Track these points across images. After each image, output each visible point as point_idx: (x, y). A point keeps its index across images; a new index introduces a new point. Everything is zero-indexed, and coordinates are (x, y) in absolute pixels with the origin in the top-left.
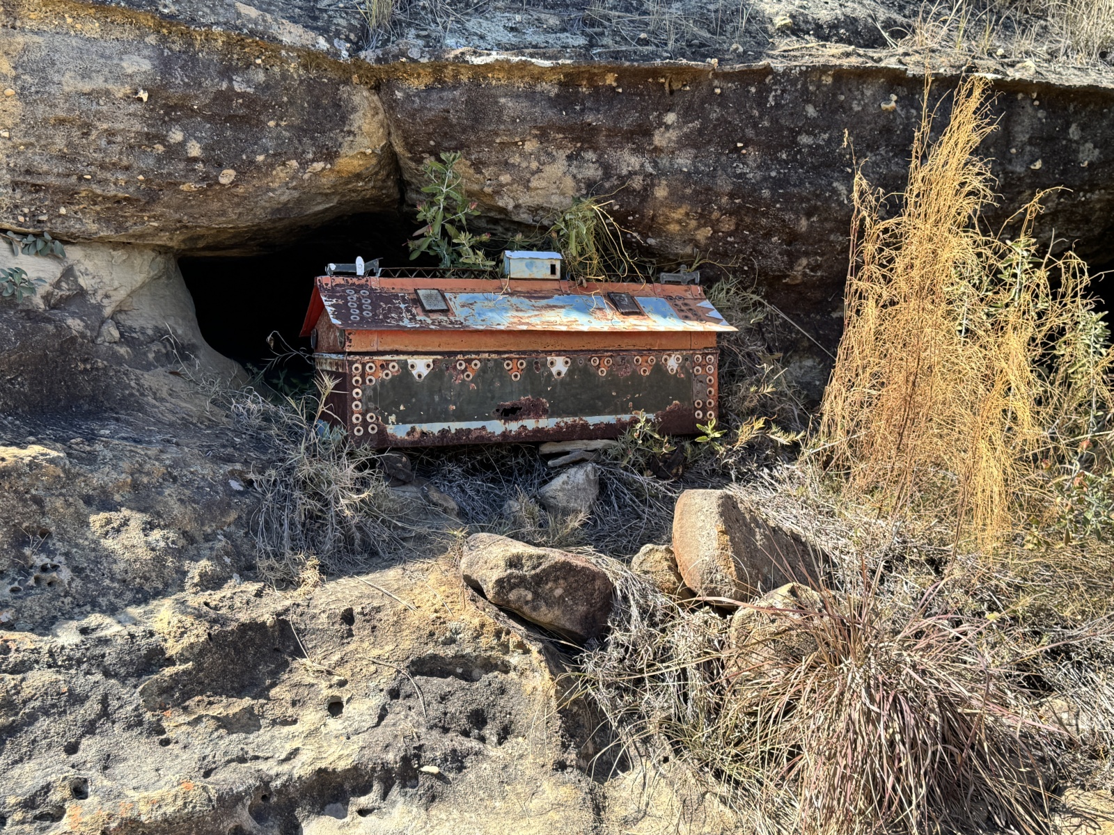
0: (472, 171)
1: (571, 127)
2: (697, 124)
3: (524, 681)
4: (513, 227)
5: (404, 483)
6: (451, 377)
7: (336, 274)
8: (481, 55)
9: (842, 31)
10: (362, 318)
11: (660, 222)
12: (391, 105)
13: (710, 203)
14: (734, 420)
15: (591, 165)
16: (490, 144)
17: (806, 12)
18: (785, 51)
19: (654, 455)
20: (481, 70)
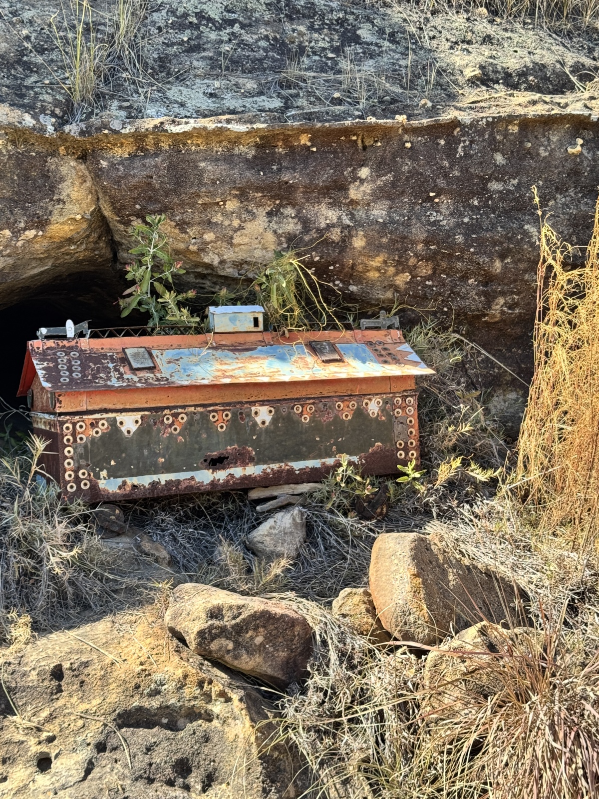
0: (177, 231)
1: (268, 186)
2: (390, 177)
3: (227, 729)
4: (220, 280)
5: (118, 534)
6: (159, 431)
7: (48, 337)
8: (179, 124)
9: (531, 78)
10: (72, 379)
11: (360, 270)
12: (97, 174)
13: (406, 250)
14: (436, 459)
15: (290, 220)
16: (193, 205)
17: (495, 62)
18: (473, 102)
19: (358, 497)
20: (180, 137)
